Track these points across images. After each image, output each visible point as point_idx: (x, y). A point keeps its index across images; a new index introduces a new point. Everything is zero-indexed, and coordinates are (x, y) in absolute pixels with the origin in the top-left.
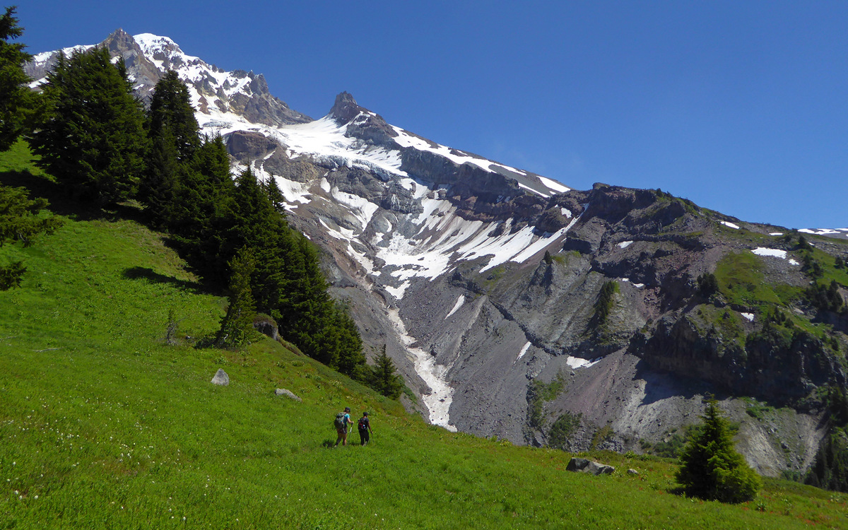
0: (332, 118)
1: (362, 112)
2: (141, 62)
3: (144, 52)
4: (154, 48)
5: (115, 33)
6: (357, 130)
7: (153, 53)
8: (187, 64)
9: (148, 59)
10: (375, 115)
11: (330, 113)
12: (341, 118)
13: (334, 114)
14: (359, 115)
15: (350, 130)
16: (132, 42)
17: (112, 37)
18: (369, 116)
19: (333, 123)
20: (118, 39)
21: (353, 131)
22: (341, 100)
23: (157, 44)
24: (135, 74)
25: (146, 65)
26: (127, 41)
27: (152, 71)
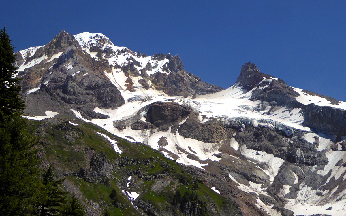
0: (240, 85)
1: (265, 78)
2: (79, 54)
3: (82, 46)
4: (90, 43)
5: (59, 34)
6: (261, 93)
7: (89, 47)
8: (117, 53)
9: (85, 52)
10: (277, 79)
11: (237, 82)
12: (247, 85)
13: (241, 82)
14: (263, 81)
15: (255, 94)
16: (72, 40)
17: (57, 37)
18: (271, 80)
19: (239, 90)
20: (61, 39)
21: (257, 94)
22: (246, 69)
23: (93, 39)
24: (73, 63)
25: (82, 56)
26: (68, 39)
27: (88, 61)
